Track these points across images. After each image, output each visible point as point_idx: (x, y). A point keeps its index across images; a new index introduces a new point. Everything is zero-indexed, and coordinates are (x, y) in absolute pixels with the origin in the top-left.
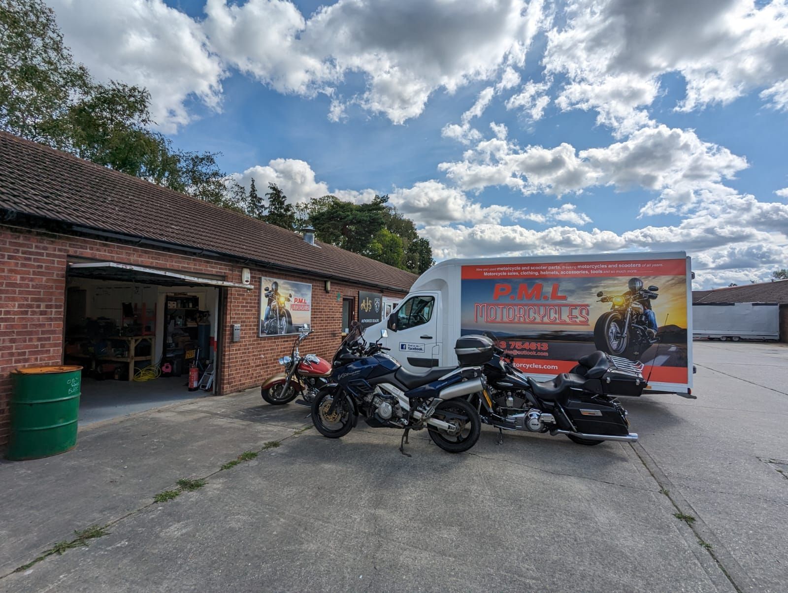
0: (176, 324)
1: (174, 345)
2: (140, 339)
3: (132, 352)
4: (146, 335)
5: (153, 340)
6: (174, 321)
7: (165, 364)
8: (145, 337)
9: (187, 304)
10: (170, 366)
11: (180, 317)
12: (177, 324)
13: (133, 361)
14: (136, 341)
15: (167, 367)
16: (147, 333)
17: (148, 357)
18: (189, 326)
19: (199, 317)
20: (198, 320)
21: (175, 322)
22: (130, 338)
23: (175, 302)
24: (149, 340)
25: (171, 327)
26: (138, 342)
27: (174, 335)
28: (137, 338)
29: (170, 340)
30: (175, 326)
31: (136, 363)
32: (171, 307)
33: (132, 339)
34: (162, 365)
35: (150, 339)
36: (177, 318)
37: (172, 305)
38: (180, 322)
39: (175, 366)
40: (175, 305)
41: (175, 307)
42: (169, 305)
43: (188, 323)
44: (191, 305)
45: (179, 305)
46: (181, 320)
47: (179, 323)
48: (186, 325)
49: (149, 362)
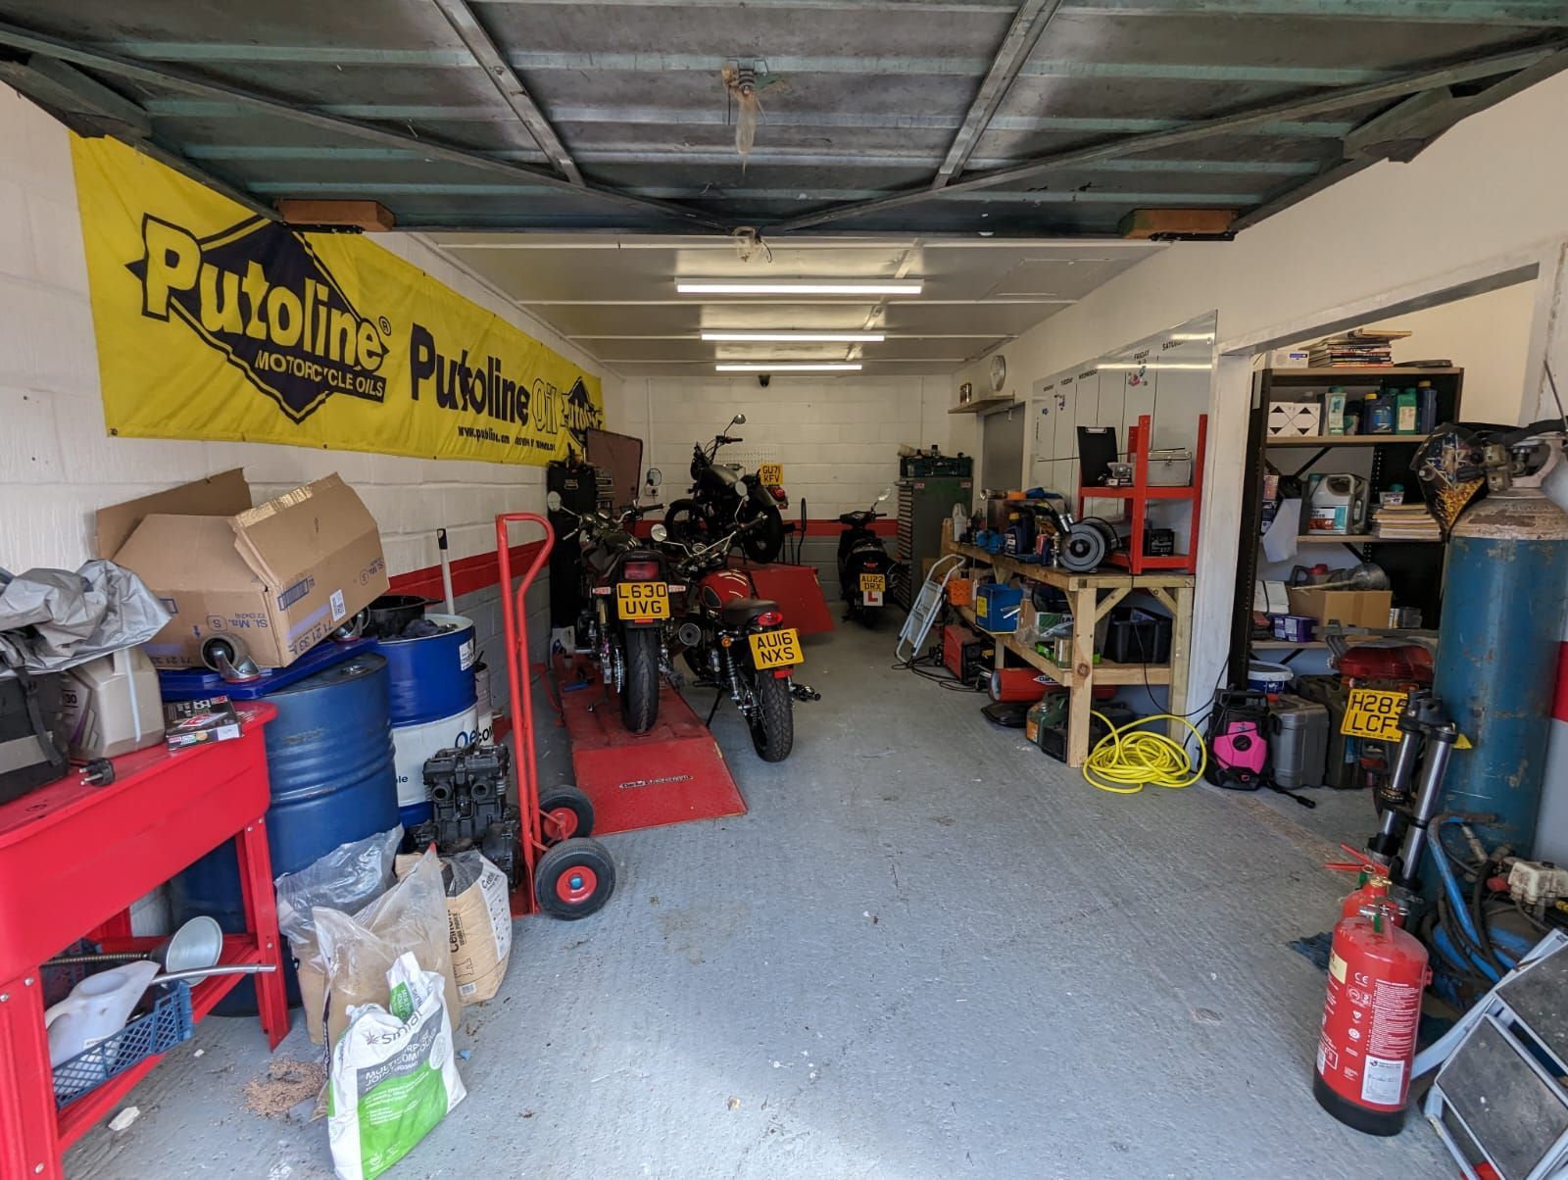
0: (1309, 522)
1: (1291, 627)
2: (1121, 586)
3: (1085, 647)
4: (1146, 572)
5: (1183, 595)
6: (1297, 503)
7: (1235, 728)
8: (1141, 582)
9: (1382, 414)
10: (1258, 742)
11: (1339, 487)
12: (1320, 524)
13: (1088, 683)
14: (1102, 595)
15: (1242, 743)
16: (1151, 561)
17: (1156, 675)
18: (1385, 534)
19: (1461, 476)
20: (1455, 496)
21: (1307, 511)
22: (1073, 584)
23: (1315, 408)
24: (1163, 596)
25: (1281, 536)
26: (1109, 604)
27: (1298, 578)
28: (1105, 582)
29: (1272, 598)
30: (1303, 531)
31: (1103, 697)
32: (1288, 432)
33: (1083, 585)
34: (1216, 725)
35: (1171, 591)
36: (1323, 493)
37: (1291, 421)
38: (1334, 507)
39: (1286, 742)
40: (1311, 422)
41: (1313, 433)
42: (1273, 420)
43: (1379, 518)
44: (1407, 419)
45: (1336, 420)
46: (1344, 501)
47: (1330, 514)
48: (1370, 526)
49: (1161, 697)
